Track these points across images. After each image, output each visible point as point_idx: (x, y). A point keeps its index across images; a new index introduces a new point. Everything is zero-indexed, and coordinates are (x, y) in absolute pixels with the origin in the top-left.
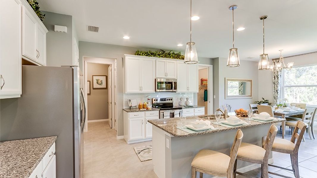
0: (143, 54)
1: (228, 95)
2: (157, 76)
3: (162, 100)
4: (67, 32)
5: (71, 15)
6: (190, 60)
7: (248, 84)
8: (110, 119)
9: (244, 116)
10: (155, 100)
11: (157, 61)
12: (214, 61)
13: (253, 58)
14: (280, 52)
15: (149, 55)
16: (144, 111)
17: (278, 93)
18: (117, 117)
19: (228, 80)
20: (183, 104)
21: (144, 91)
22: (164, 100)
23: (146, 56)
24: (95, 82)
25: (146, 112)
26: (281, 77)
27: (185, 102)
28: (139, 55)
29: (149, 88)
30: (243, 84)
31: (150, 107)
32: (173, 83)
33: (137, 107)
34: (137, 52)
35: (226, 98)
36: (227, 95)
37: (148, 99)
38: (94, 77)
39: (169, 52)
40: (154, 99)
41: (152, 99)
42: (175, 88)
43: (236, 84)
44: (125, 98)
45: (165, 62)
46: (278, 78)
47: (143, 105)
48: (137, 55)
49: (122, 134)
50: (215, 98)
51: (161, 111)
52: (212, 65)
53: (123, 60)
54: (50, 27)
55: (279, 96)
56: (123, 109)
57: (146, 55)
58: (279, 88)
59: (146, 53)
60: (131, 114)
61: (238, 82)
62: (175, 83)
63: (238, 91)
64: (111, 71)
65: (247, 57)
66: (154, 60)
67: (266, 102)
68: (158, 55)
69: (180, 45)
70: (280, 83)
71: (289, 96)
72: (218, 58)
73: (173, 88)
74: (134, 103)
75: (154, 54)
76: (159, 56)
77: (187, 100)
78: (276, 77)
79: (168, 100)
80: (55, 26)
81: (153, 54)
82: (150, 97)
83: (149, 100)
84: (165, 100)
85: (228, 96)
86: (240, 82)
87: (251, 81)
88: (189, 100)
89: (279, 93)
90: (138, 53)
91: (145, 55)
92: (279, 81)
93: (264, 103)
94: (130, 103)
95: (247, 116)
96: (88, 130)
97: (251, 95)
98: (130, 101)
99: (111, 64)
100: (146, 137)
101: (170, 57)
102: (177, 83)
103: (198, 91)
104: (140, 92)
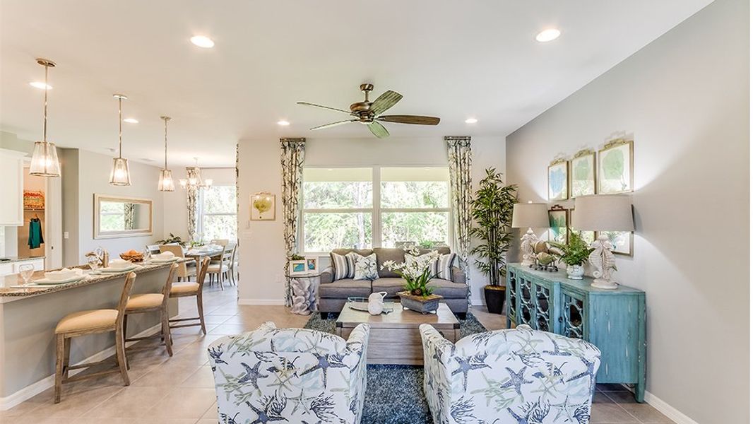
1: (103, 229)
6: (46, 171)
7: (144, 210)
9: (137, 261)
14: (195, 159)
17: (194, 224)
19: (101, 199)
26: (199, 199)
30: (132, 208)
35: (97, 236)
36: (99, 230)
43: (120, 207)
46: (195, 200)
50: (67, 236)
55: (196, 230)
58: (196, 216)
61: (123, 204)
63: (124, 222)
67: (177, 240)
70: (198, 209)
71: (221, 230)
72: (78, 149)
78: (192, 198)
85: (99, 234)
86: (127, 203)
87: (150, 203)
89: (196, 226)
92: (197, 205)
93: (172, 242)
95: (142, 260)
103: (23, 222)
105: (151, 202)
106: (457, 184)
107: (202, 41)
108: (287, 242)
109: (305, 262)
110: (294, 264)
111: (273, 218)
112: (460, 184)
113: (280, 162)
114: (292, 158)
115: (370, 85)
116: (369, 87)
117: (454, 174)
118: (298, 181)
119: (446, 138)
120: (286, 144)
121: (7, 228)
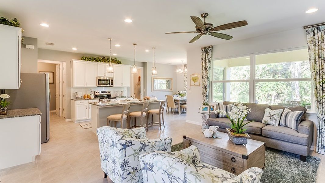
0: (87, 59)
2: (98, 75)
3: (102, 92)
4: (34, 48)
5: (36, 38)
8: (59, 109)
10: (97, 92)
11: (98, 65)
12: (144, 64)
15: (92, 60)
16: (88, 99)
18: (66, 105)
20: (119, 95)
21: (88, 86)
22: (104, 93)
23: (90, 61)
27: (120, 94)
28: (85, 60)
29: (93, 84)
30: (168, 81)
31: (93, 97)
33: (83, 97)
34: (82, 57)
35: (153, 91)
36: (153, 89)
37: (91, 92)
39: (108, 58)
41: (95, 92)
42: (112, 84)
43: (164, 81)
44: (73, 91)
45: (104, 65)
47: (87, 96)
48: (82, 60)
49: (70, 117)
50: (145, 91)
51: (100, 100)
52: (143, 68)
53: (71, 63)
54: (23, 46)
56: (71, 99)
59: (89, 59)
60: (78, 102)
61: (165, 80)
62: (112, 80)
63: (166, 86)
64: (60, 69)
66: (96, 64)
69: (115, 55)
72: (147, 62)
74: (80, 94)
75: (96, 59)
76: (99, 61)
78: (186, 77)
79: (107, 92)
80: (26, 45)
82: (93, 90)
88: (123, 93)
90: (83, 59)
97: (172, 89)
98: (77, 93)
99: (60, 63)
100: (89, 118)
102: (113, 81)
103: (130, 86)
104: (85, 86)
105: (172, 79)
106: (315, 60)
107: (128, 21)
108: (203, 96)
109: (208, 107)
110: (202, 107)
111: (199, 85)
112: (317, 59)
113: (201, 59)
114: (206, 57)
115: (205, 14)
116: (205, 15)
117: (312, 53)
118: (209, 67)
119: (305, 27)
120: (203, 50)
121: (128, 88)
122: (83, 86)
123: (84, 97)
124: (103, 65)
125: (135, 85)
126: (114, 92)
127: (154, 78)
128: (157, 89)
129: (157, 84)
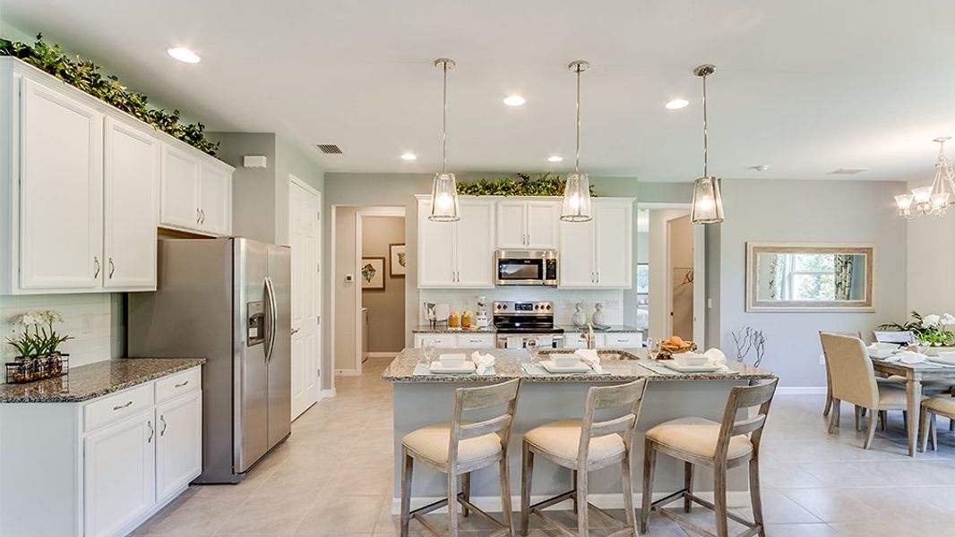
2: (501, 245)
3: (518, 307)
4: (266, 165)
5: (273, 132)
10: (499, 307)
11: (500, 207)
13: (859, 171)
14: (940, 144)
15: (479, 191)
16: (455, 332)
19: (759, 249)
21: (465, 282)
22: (526, 309)
23: (470, 194)
24: (395, 259)
25: (460, 335)
27: (591, 316)
29: (480, 275)
31: (483, 323)
32: (544, 263)
35: (752, 308)
36: (754, 298)
37: (479, 304)
38: (393, 247)
40: (497, 304)
41: (493, 304)
42: (552, 275)
45: (522, 206)
47: (462, 317)
50: (710, 306)
51: (500, 335)
54: (236, 161)
57: (469, 191)
59: (470, 188)
62: (553, 262)
63: (834, 287)
65: (834, 170)
68: (504, 189)
69: (555, 159)
73: (544, 277)
75: (492, 186)
76: (504, 193)
77: (598, 310)
79: (537, 308)
80: (246, 157)
81: (490, 189)
82: (484, 298)
83: (482, 305)
84: (528, 306)
86: (839, 254)
87: (869, 251)
88: (603, 311)
91: (466, 192)
94: (431, 312)
96: (363, 372)
97: (869, 300)
98: (430, 306)
101: (539, 192)
102: (558, 261)
104: (455, 285)
121: (625, 291)
122: (448, 283)
123: (451, 322)
124: (518, 206)
125: (675, 279)
126: (568, 305)
127: (757, 250)
128: (787, 298)
129: (790, 277)
